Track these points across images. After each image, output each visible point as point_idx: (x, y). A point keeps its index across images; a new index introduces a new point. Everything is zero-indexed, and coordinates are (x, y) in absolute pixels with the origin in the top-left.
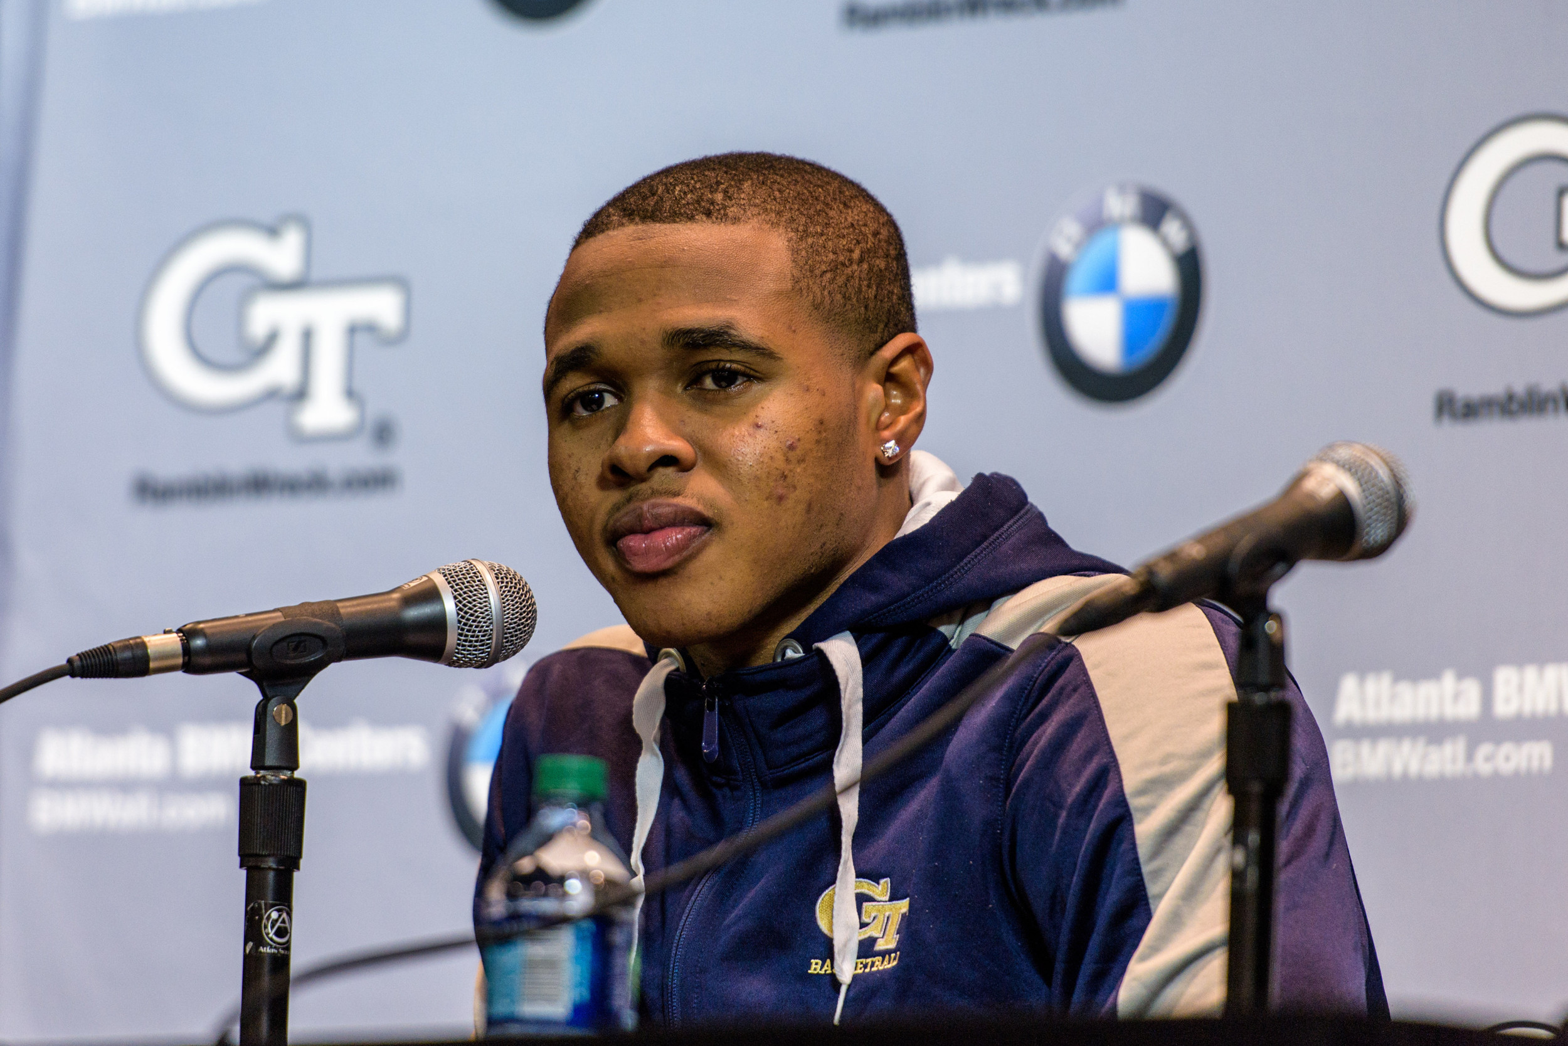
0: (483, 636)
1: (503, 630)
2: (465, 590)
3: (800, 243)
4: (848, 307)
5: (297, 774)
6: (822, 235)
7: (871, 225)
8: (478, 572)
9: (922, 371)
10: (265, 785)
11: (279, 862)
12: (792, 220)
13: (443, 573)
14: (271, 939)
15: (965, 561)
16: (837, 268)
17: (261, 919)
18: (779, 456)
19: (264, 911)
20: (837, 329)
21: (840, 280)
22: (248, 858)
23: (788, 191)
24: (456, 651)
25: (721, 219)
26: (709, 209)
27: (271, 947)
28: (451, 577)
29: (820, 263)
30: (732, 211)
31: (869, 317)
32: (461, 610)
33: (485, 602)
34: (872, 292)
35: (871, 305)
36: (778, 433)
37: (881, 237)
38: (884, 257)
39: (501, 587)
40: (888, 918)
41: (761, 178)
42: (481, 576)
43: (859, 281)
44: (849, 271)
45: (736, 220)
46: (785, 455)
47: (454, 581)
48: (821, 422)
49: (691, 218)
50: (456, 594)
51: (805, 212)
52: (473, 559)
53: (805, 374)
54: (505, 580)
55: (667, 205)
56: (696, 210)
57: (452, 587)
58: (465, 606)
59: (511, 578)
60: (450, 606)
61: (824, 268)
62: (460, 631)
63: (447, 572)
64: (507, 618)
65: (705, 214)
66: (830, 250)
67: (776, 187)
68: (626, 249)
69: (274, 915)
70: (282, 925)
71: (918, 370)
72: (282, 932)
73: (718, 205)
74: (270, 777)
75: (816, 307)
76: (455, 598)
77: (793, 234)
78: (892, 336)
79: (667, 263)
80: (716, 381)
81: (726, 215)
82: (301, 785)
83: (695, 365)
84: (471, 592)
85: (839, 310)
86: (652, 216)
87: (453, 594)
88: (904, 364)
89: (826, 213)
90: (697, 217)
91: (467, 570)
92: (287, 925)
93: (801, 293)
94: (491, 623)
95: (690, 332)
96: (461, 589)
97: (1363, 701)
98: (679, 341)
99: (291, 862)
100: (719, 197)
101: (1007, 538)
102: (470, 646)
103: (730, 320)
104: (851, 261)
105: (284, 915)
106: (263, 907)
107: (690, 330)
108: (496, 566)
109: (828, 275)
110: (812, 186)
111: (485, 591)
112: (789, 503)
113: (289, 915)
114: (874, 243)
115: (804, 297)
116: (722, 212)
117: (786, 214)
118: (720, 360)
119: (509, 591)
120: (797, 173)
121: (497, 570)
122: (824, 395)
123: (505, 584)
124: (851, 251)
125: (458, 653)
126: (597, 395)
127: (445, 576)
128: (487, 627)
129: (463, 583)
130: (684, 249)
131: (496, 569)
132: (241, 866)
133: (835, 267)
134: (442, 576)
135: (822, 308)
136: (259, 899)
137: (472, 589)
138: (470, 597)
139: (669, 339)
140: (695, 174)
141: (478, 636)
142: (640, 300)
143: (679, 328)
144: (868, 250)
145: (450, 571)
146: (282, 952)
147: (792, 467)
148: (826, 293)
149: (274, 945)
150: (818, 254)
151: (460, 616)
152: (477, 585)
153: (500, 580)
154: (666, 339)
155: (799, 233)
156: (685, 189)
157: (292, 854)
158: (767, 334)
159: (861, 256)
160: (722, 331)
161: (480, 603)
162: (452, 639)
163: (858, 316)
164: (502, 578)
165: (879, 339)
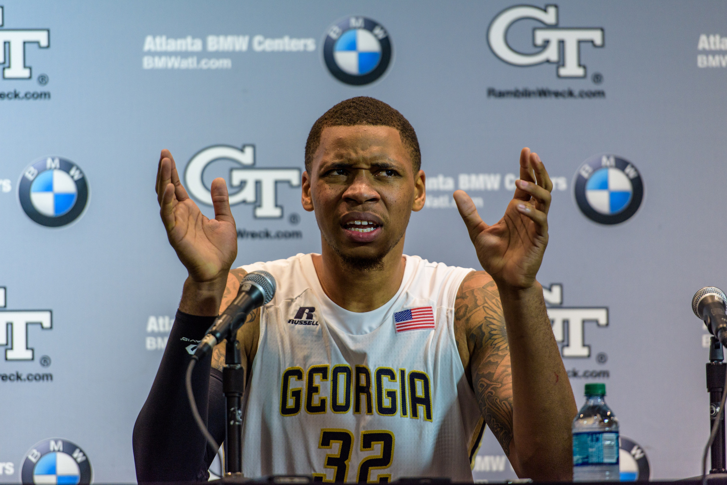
17: (236, 413)
19: (236, 410)
27: (239, 422)
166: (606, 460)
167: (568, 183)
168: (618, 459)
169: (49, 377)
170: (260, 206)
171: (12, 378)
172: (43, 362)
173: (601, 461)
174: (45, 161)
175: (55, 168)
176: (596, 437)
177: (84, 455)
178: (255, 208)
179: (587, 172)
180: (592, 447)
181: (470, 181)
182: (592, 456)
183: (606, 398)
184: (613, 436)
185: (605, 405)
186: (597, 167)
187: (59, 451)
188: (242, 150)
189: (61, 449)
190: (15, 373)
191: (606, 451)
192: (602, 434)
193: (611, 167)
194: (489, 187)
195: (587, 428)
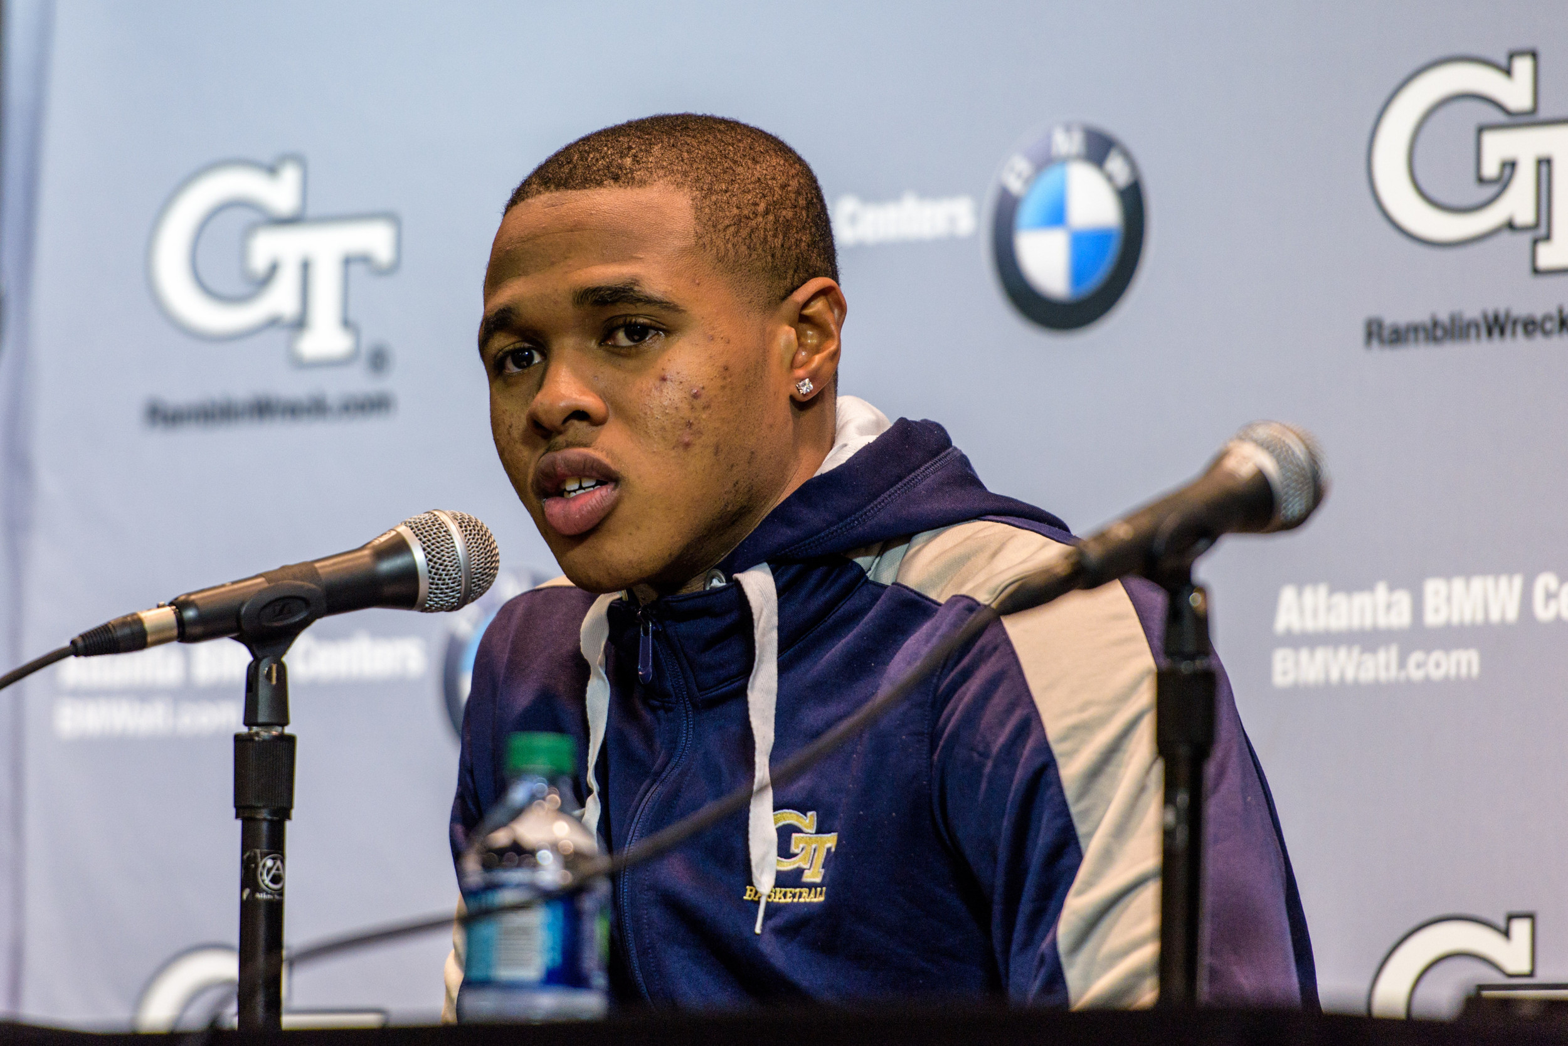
0: (452, 583)
1: (471, 576)
2: (433, 541)
3: (704, 201)
4: (754, 256)
5: (288, 730)
6: (726, 191)
7: (779, 178)
8: (443, 523)
9: (836, 311)
10: (259, 741)
11: (273, 813)
12: (698, 180)
13: (410, 526)
14: (267, 886)
15: (879, 500)
16: (741, 222)
17: (257, 867)
18: (685, 406)
19: (259, 859)
20: (744, 279)
21: (744, 233)
22: (243, 809)
23: (697, 151)
24: (429, 598)
25: (628, 183)
26: (617, 174)
27: (267, 893)
28: (418, 529)
29: (724, 218)
30: (638, 175)
31: (777, 265)
32: (430, 560)
33: (452, 551)
34: (778, 242)
35: (778, 254)
36: (683, 384)
37: (790, 188)
38: (791, 208)
39: (466, 536)
40: (815, 850)
41: (672, 141)
42: (446, 527)
43: (765, 232)
44: (753, 223)
45: (642, 183)
46: (690, 404)
47: (422, 534)
48: (726, 369)
49: (600, 184)
50: (425, 545)
51: (711, 171)
52: (435, 510)
53: (710, 324)
54: (469, 528)
55: (580, 171)
56: (605, 175)
57: (420, 539)
58: (434, 556)
59: (473, 526)
60: (419, 556)
61: (727, 222)
62: (431, 581)
63: (414, 526)
64: (474, 564)
65: (613, 178)
66: (734, 205)
67: (686, 148)
68: (540, 216)
69: (269, 863)
70: (277, 872)
71: (833, 312)
72: (277, 879)
73: (626, 169)
74: (264, 734)
75: (720, 260)
76: (424, 550)
77: (697, 192)
78: (804, 282)
79: (577, 227)
80: (629, 336)
81: (633, 178)
82: (291, 740)
83: (606, 321)
84: (438, 542)
85: (744, 260)
86: (564, 184)
87: (422, 546)
88: (818, 306)
89: (733, 170)
90: (605, 182)
91: (432, 522)
92: (281, 872)
93: (704, 248)
94: (460, 570)
95: (596, 290)
96: (429, 541)
97: (1301, 611)
98: (588, 298)
99: (283, 812)
100: (628, 161)
101: (922, 479)
102: (441, 593)
103: (635, 278)
104: (756, 214)
105: (279, 863)
106: (259, 855)
107: (598, 288)
108: (459, 515)
109: (732, 229)
110: (723, 144)
111: (451, 541)
112: (696, 449)
113: (283, 862)
114: (781, 196)
115: (708, 251)
116: (630, 175)
117: (692, 174)
118: (626, 315)
119: (473, 539)
120: (710, 133)
121: (460, 519)
122: (728, 343)
123: (468, 532)
124: (756, 204)
125: (430, 600)
126: (527, 353)
127: (412, 529)
128: (456, 574)
129: (430, 535)
130: (591, 214)
131: (458, 518)
132: (237, 817)
133: (739, 221)
134: (409, 529)
135: (726, 260)
136: (255, 848)
137: (439, 540)
138: (438, 547)
139: (578, 298)
140: (609, 141)
141: (448, 584)
142: (553, 264)
143: (587, 287)
144: (774, 202)
145: (416, 524)
146: (277, 897)
147: (697, 414)
148: (730, 245)
149: (270, 891)
150: (723, 210)
151: (430, 566)
152: (443, 536)
153: (464, 529)
154: (576, 299)
155: (703, 192)
156: (598, 155)
157: (285, 805)
158: (670, 288)
159: (767, 208)
160: (627, 288)
161: (448, 553)
162: (424, 586)
163: (764, 264)
164: (465, 527)
165: (789, 285)
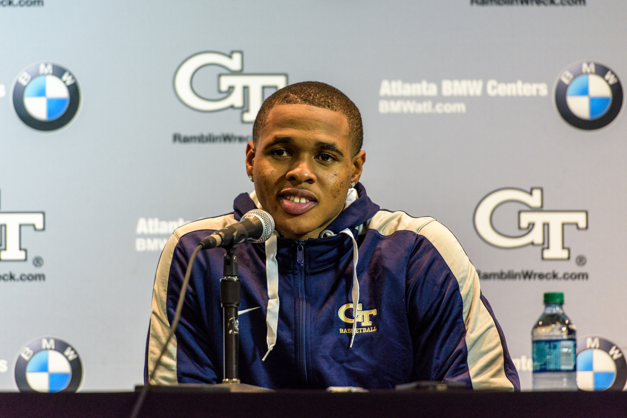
3: (350, 121)
4: (357, 142)
6: (353, 118)
18: (339, 185)
25: (332, 109)
29: (354, 128)
36: (339, 178)
48: (349, 177)
53: (348, 161)
56: (326, 104)
65: (328, 106)
66: (355, 124)
73: (330, 104)
74: (235, 279)
75: (353, 142)
77: (348, 117)
79: (318, 120)
88: (360, 159)
95: (324, 143)
100: (330, 101)
103: (335, 142)
109: (355, 132)
112: (337, 199)
115: (351, 138)
116: (332, 106)
117: (346, 110)
118: (327, 153)
122: (350, 168)
124: (358, 124)
130: (323, 117)
136: (233, 316)
142: (309, 129)
143: (321, 141)
147: (341, 188)
148: (355, 137)
154: (315, 143)
158: (343, 148)
160: (332, 145)
165: (357, 152)
166: (563, 367)
167: (549, 89)
168: (575, 367)
169: (41, 277)
170: (247, 111)
171: (6, 278)
172: (35, 262)
173: (558, 368)
174: (38, 66)
175: (48, 74)
176: (554, 345)
177: (76, 353)
178: (243, 113)
179: (568, 78)
180: (550, 354)
181: (452, 87)
182: (550, 363)
183: (564, 307)
184: (571, 343)
185: (564, 314)
186: (578, 74)
187: (51, 349)
188: (230, 57)
189: (53, 347)
190: (8, 273)
191: (563, 358)
192: (560, 342)
193: (591, 73)
194: (472, 93)
195: (546, 336)
